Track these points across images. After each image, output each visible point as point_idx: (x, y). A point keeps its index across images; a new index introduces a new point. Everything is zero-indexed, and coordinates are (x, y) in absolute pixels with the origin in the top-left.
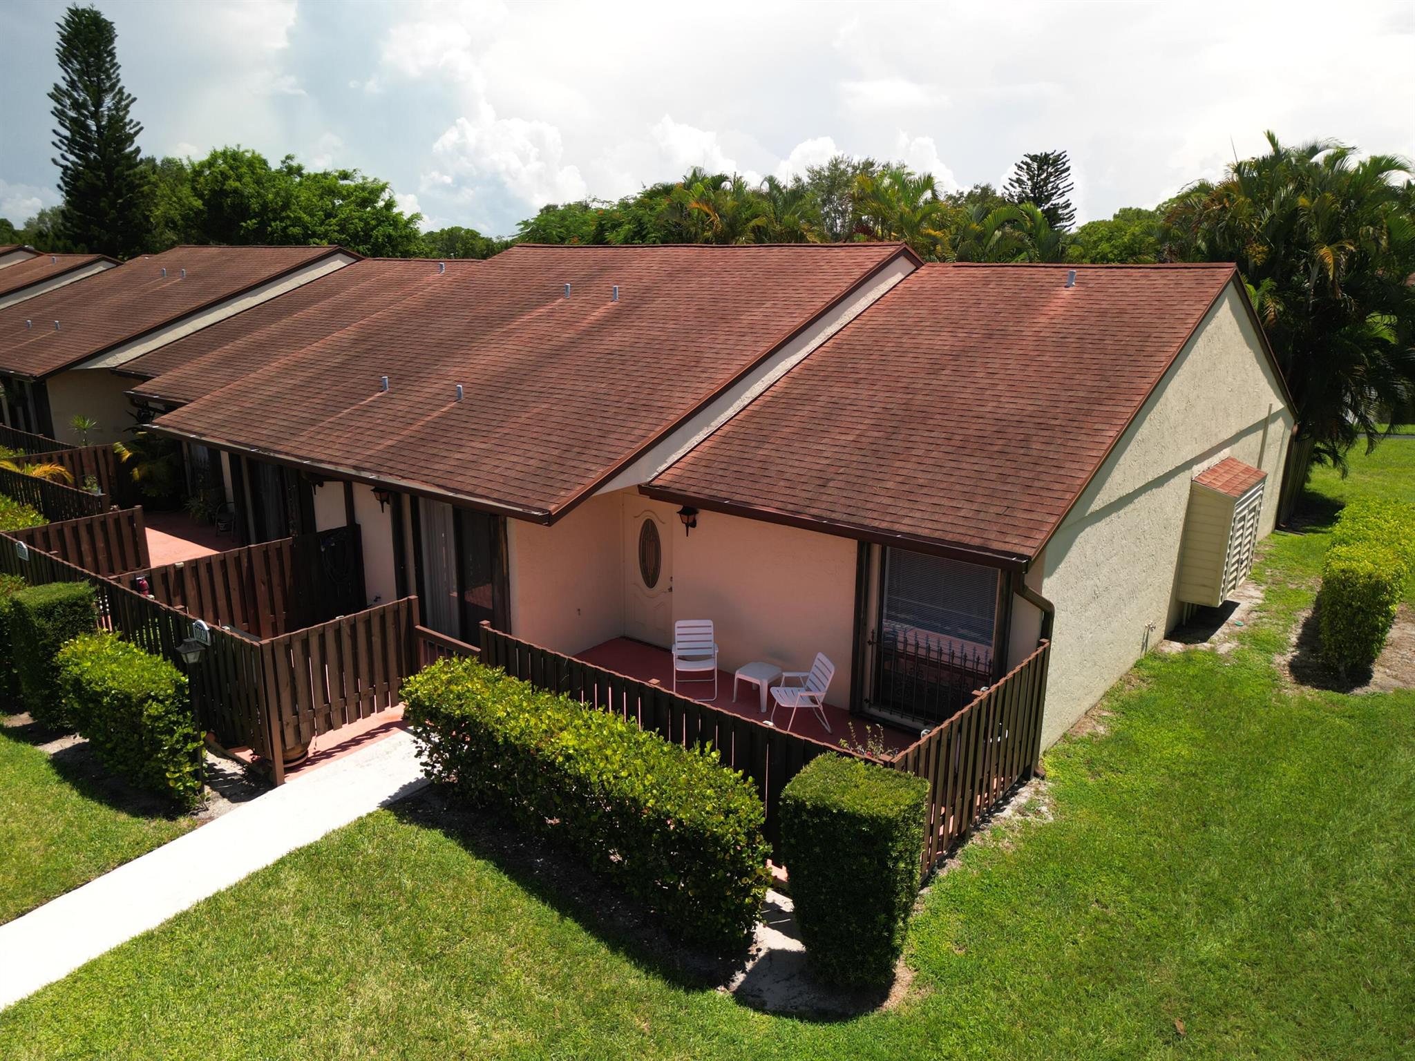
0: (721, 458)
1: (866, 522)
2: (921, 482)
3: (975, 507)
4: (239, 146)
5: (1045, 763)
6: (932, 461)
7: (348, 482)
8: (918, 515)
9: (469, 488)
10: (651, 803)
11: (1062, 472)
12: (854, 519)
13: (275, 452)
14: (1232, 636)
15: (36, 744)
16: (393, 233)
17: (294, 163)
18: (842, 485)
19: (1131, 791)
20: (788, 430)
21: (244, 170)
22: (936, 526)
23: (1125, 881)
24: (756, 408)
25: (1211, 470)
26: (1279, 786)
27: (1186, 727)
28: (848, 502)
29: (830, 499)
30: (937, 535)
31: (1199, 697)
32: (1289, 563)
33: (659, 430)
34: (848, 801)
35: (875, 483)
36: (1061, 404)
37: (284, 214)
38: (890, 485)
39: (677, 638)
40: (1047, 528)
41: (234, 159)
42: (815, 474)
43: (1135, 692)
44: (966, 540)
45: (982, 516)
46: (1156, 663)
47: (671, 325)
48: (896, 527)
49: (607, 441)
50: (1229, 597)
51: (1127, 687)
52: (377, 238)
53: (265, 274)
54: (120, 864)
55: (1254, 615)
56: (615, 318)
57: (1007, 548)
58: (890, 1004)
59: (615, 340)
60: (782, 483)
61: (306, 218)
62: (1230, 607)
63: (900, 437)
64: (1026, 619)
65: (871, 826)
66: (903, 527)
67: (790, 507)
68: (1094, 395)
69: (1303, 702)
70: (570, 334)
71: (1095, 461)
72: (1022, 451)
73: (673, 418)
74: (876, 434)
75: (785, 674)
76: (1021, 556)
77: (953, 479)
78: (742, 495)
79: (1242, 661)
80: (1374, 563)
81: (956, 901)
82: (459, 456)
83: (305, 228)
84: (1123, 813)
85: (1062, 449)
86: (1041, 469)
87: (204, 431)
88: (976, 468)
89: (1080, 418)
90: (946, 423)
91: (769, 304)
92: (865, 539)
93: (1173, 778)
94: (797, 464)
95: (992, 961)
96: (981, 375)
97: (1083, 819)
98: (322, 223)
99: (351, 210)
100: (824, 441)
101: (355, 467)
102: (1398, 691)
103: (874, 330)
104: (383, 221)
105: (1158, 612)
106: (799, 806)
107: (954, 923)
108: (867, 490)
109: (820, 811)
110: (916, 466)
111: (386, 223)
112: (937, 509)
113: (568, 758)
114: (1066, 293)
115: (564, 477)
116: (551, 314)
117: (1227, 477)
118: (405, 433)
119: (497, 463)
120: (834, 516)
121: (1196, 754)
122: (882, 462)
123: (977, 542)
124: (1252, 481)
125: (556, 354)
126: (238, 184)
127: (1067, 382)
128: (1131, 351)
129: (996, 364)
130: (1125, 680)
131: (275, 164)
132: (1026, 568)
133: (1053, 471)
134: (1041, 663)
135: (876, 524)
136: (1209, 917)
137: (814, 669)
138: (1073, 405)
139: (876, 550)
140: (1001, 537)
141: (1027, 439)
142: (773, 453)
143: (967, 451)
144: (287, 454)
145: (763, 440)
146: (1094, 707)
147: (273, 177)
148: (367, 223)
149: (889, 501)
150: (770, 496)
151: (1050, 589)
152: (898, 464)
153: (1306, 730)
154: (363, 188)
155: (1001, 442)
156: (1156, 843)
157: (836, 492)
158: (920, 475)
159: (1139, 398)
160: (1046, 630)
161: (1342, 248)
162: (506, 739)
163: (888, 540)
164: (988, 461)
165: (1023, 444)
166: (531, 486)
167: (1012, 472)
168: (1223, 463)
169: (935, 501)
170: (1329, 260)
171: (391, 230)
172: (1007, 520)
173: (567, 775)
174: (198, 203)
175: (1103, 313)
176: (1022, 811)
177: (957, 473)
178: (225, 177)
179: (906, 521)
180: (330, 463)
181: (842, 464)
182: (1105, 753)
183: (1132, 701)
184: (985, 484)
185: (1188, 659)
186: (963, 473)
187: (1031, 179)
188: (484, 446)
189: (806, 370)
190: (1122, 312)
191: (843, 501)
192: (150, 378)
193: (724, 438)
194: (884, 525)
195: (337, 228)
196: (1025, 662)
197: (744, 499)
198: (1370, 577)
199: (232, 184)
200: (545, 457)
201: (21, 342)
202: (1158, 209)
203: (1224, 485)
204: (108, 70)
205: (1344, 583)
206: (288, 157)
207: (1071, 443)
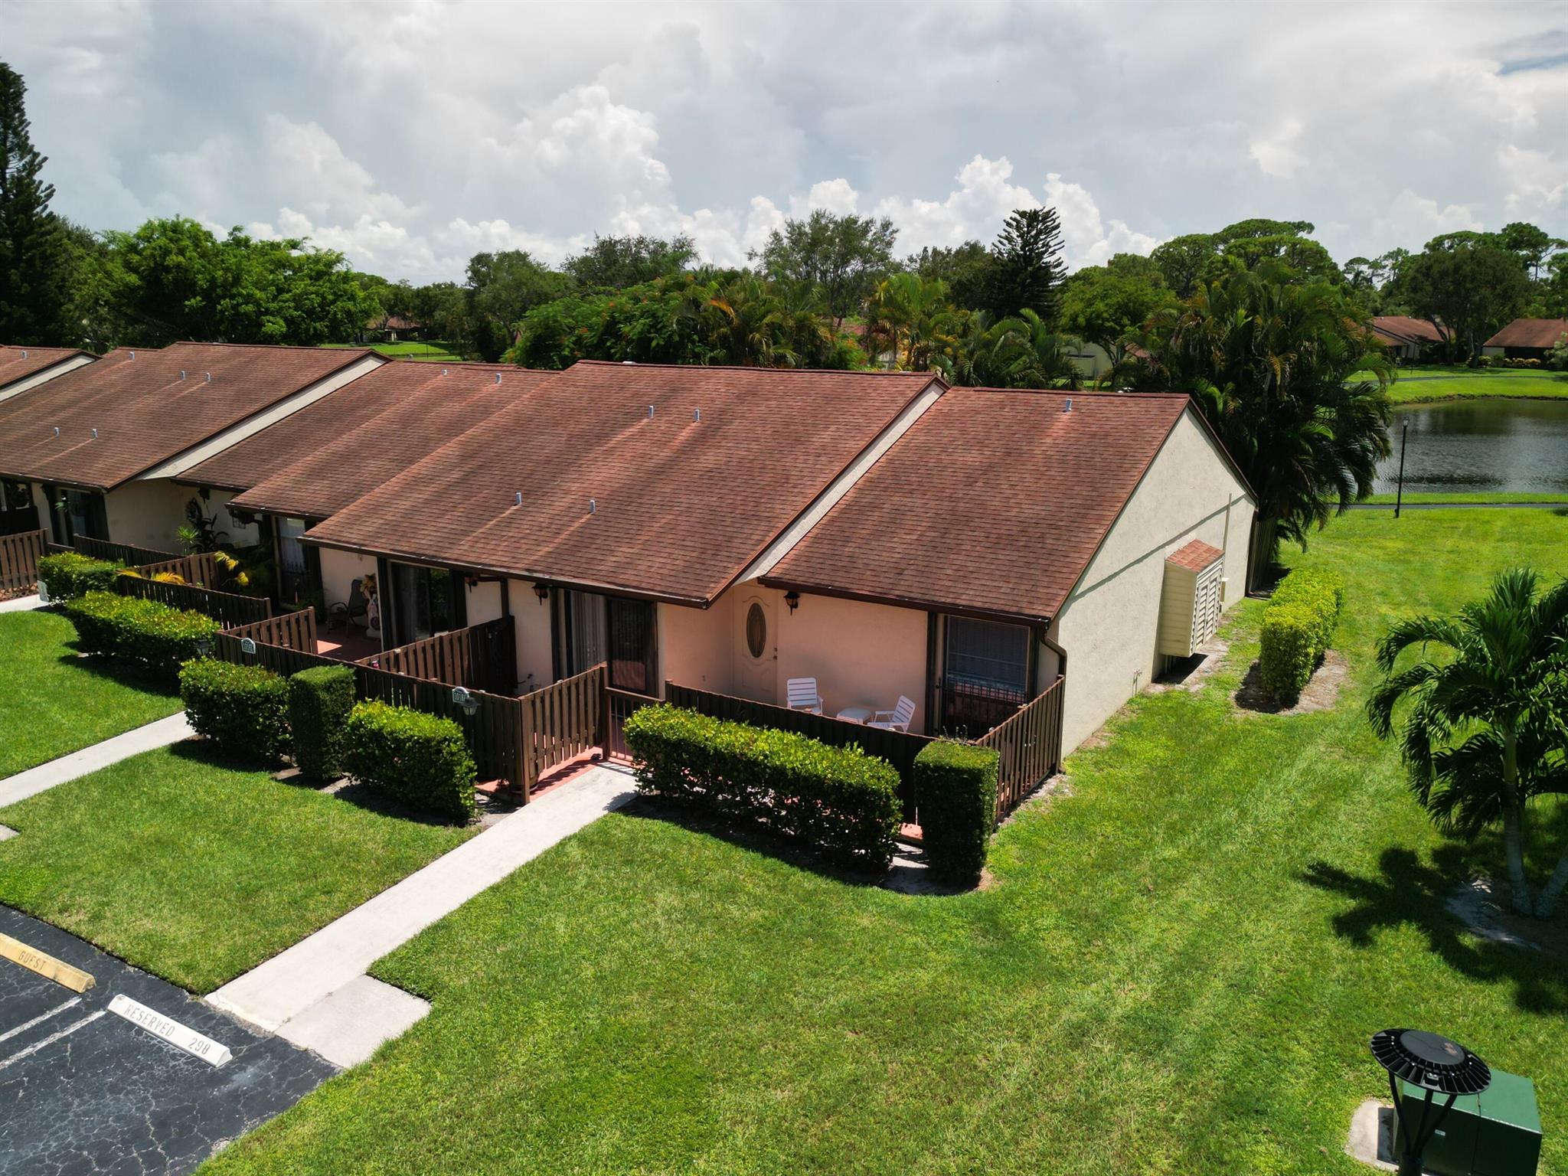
0: (816, 555)
1: (936, 599)
2: (971, 569)
3: (1011, 586)
4: (178, 216)
5: (1065, 765)
6: (976, 554)
7: (503, 579)
8: (971, 592)
9: (634, 584)
10: (829, 776)
11: (1068, 560)
12: (927, 597)
13: (443, 558)
14: (1201, 680)
15: (318, 789)
16: (353, 309)
17: (241, 235)
18: (914, 573)
19: (1124, 778)
20: (863, 532)
21: (186, 243)
22: (985, 600)
23: (1119, 823)
24: (835, 514)
25: (1181, 552)
26: (1223, 771)
27: (1163, 740)
28: (921, 585)
29: (907, 583)
30: (986, 606)
31: (1172, 720)
32: (1251, 623)
33: (773, 535)
34: (954, 762)
35: (939, 571)
36: (1065, 510)
37: (234, 291)
38: (949, 572)
39: (789, 693)
40: (1060, 598)
41: (174, 231)
42: (892, 565)
43: (1127, 720)
44: (1007, 608)
45: (1016, 592)
46: (1144, 701)
47: (754, 446)
48: (958, 602)
49: (734, 545)
50: (1198, 649)
51: (1122, 717)
52: (335, 313)
53: (305, 380)
54: (444, 854)
55: (1220, 664)
56: (702, 439)
57: (1034, 612)
58: (980, 888)
59: (709, 458)
60: (869, 573)
61: (258, 294)
62: (1198, 659)
63: (952, 536)
64: (1049, 661)
65: (969, 775)
66: (963, 601)
67: (879, 590)
68: (1088, 502)
69: (1246, 721)
70: (666, 453)
71: (1090, 551)
72: (1040, 545)
73: (781, 526)
74: (933, 534)
75: (877, 713)
76: (1044, 618)
77: (993, 567)
78: (840, 581)
79: (1207, 697)
80: (1295, 618)
81: (1015, 838)
82: (614, 559)
83: (257, 304)
84: (1119, 790)
85: (1067, 543)
86: (1054, 558)
87: (362, 542)
88: (1009, 558)
89: (1078, 520)
90: (983, 525)
91: (833, 428)
92: (933, 611)
93: (1152, 769)
94: (877, 558)
95: (1039, 865)
96: (1006, 486)
97: (1092, 794)
98: (275, 298)
99: (306, 285)
100: (895, 540)
101: (527, 570)
102: (1317, 712)
103: (918, 448)
104: (341, 296)
105: (1146, 665)
106: (926, 766)
107: (1014, 850)
108: (933, 576)
109: (938, 768)
110: (965, 558)
111: (345, 298)
112: (985, 588)
113: (766, 756)
114: (1065, 417)
115: (708, 573)
116: (642, 432)
117: (1193, 556)
118: (557, 541)
119: (649, 564)
120: (912, 595)
121: (1168, 754)
122: (941, 555)
123: (1014, 609)
124: (1212, 558)
125: (662, 471)
126: (181, 259)
127: (1069, 492)
128: (1114, 467)
129: (1015, 478)
130: (1121, 712)
131: (222, 235)
132: (1048, 624)
133: (1062, 559)
134: (1060, 690)
135: (943, 600)
136: (1171, 840)
137: (898, 708)
138: (1074, 510)
139: (941, 617)
140: (1030, 606)
141: (1042, 536)
142: (857, 550)
143: (1001, 546)
144: (456, 560)
145: (846, 541)
146: (1098, 731)
147: (219, 251)
148: (324, 298)
149: (950, 584)
150: (862, 582)
151: (1064, 640)
152: (952, 556)
153: (1246, 737)
154: (317, 260)
155: (1024, 539)
156: (1139, 804)
157: (910, 578)
158: (969, 564)
159: (1119, 505)
160: (1062, 669)
161: (1287, 359)
162: (715, 749)
163: (951, 610)
164: (1016, 553)
165: (1040, 540)
166: (684, 581)
167: (1033, 560)
168: (1191, 545)
169: (983, 582)
170: (1278, 367)
171: (350, 305)
172: (1033, 594)
173: (766, 766)
174: (133, 279)
175: (1093, 435)
176: (1051, 793)
177: (995, 562)
178: (166, 252)
179: (964, 597)
180: (501, 567)
181: (912, 557)
182: (1106, 757)
183: (1126, 726)
184: (1016, 569)
185: (1167, 696)
186: (999, 562)
187: (1021, 236)
188: (631, 551)
189: (869, 484)
190: (1107, 435)
191: (917, 584)
192: (245, 491)
193: (816, 538)
194: (949, 600)
195: (292, 304)
196: (1050, 689)
197: (842, 585)
198: (1291, 628)
199: (174, 259)
200: (687, 558)
201: (58, 451)
202: (1154, 253)
203: (1191, 562)
204: (16, 127)
205: (1275, 633)
206: (236, 229)
207: (1073, 539)
